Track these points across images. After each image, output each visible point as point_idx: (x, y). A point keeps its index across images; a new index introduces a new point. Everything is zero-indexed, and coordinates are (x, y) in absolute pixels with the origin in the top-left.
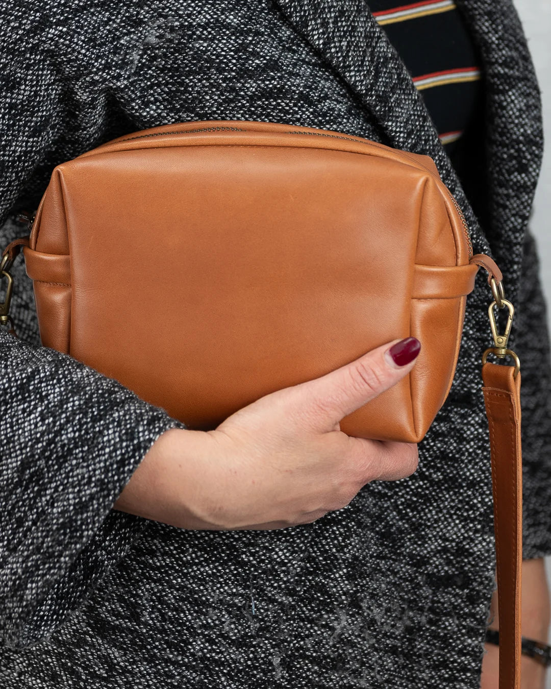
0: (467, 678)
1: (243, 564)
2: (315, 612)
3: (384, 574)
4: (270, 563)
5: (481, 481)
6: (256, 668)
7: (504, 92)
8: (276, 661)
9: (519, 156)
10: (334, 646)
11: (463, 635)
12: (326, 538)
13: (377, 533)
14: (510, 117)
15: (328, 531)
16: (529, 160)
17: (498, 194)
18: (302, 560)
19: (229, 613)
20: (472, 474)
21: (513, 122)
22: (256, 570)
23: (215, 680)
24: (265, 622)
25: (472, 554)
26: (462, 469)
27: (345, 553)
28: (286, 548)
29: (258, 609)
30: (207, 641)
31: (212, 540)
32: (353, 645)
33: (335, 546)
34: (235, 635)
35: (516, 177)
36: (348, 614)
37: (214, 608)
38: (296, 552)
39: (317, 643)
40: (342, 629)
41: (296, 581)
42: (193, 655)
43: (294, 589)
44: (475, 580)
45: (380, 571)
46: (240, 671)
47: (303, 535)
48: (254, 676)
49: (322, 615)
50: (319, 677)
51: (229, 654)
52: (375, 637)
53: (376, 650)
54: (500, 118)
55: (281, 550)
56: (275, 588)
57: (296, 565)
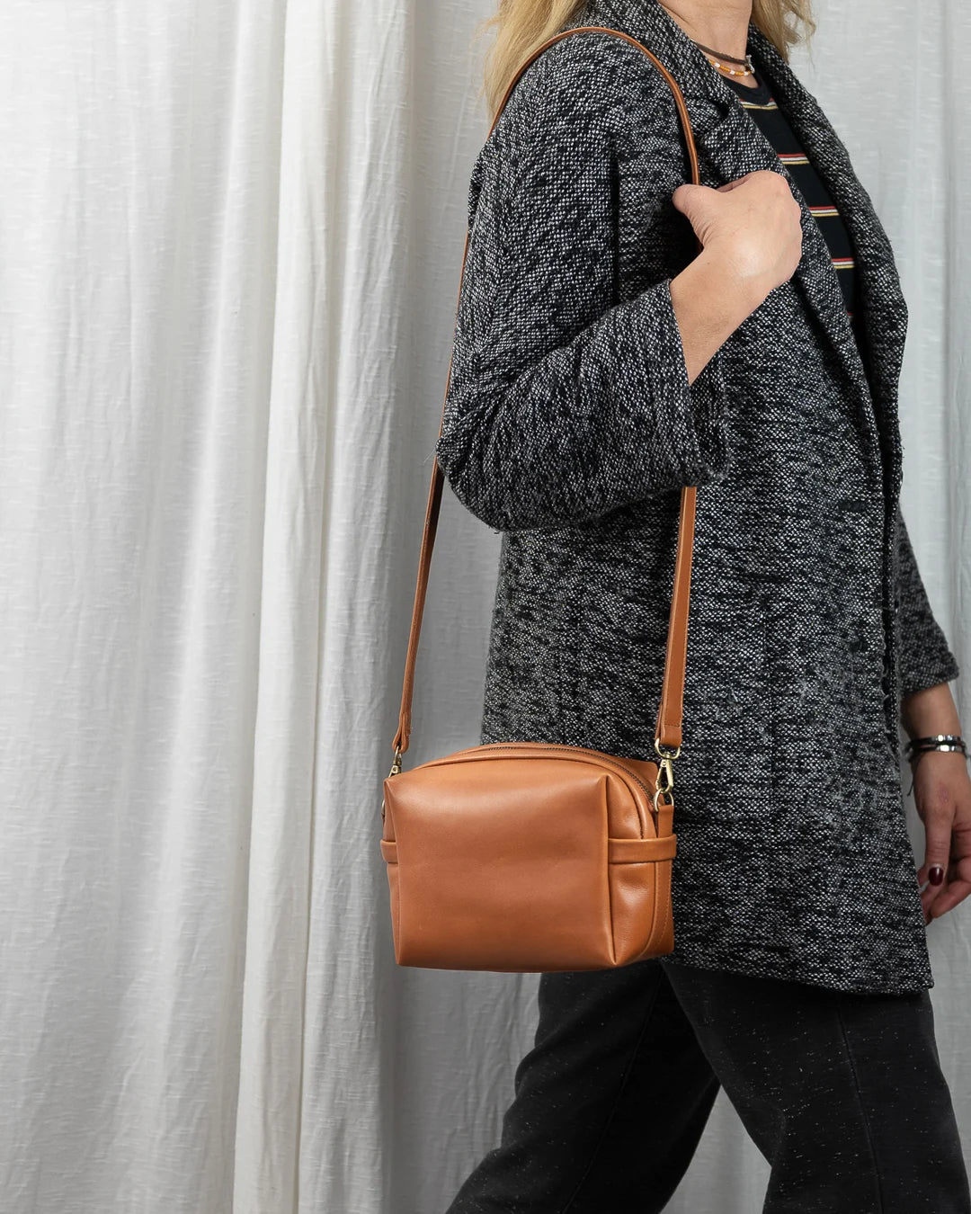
0: (878, 717)
1: (719, 667)
2: (783, 687)
3: (828, 646)
4: (739, 661)
5: (871, 568)
6: (747, 739)
7: (875, 269)
8: (762, 730)
9: (890, 317)
10: (803, 707)
11: (870, 686)
12: (776, 631)
13: (821, 615)
14: (881, 287)
15: (776, 625)
16: (897, 320)
17: (876, 349)
18: (763, 652)
19: (717, 705)
20: (864, 563)
21: (883, 291)
22: (730, 669)
23: (717, 755)
24: (747, 705)
25: (868, 625)
26: (857, 559)
27: (793, 638)
28: (748, 647)
29: (739, 697)
30: (706, 728)
31: (692, 656)
32: (816, 703)
33: (784, 634)
34: (726, 719)
35: (889, 333)
36: (807, 681)
37: (706, 704)
38: (757, 648)
39: (790, 709)
40: (806, 693)
41: (763, 669)
42: (697, 741)
43: (762, 675)
44: (871, 643)
45: (825, 644)
46: (735, 744)
47: (759, 634)
48: (747, 745)
49: (788, 688)
50: (798, 732)
51: (724, 734)
52: (829, 694)
53: (832, 703)
54: (873, 289)
55: (745, 650)
56: (748, 678)
57: (760, 658)
